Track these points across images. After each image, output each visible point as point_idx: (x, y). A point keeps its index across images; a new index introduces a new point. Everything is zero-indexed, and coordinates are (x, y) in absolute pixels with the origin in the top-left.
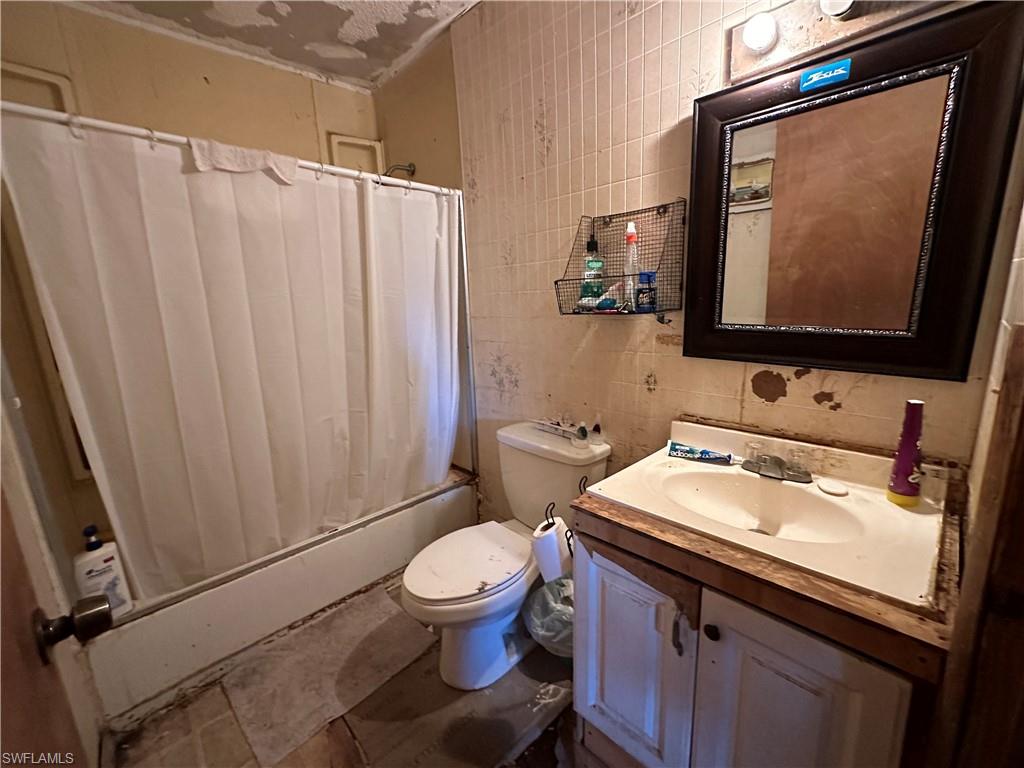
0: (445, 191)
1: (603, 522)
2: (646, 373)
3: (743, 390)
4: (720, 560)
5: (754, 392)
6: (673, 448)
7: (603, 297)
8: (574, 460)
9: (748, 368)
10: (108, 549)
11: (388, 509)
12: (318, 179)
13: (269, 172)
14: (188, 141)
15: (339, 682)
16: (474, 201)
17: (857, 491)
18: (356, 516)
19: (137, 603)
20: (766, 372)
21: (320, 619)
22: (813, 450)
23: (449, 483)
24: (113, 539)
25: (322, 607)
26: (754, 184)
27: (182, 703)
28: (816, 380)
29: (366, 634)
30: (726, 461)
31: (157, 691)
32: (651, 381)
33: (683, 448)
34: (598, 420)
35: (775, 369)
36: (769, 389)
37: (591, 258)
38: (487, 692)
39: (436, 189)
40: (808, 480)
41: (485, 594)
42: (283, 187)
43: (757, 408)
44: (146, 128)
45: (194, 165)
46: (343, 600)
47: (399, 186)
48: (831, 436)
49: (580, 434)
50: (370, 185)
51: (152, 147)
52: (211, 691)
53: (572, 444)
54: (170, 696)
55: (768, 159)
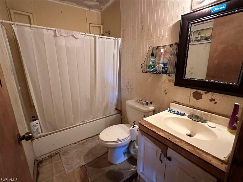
0: (116, 39)
1: (145, 128)
2: (165, 90)
3: (190, 96)
4: (172, 141)
5: (193, 97)
6: (169, 110)
7: (154, 69)
8: (144, 111)
9: (192, 90)
10: (37, 121)
11: (99, 118)
12: (84, 37)
13: (73, 36)
14: (55, 29)
15: (84, 157)
16: (124, 41)
17: (218, 127)
18: (91, 119)
19: (43, 133)
20: (197, 92)
21: (81, 142)
22: (208, 114)
23: (114, 113)
24: (38, 119)
25: (82, 139)
26: (206, 35)
27: (51, 156)
28: (210, 95)
29: (92, 147)
30: (183, 115)
31: (46, 153)
32: (166, 92)
33: (172, 110)
34: (152, 100)
35: (199, 91)
36: (197, 96)
37: (152, 58)
38: (118, 165)
39: (114, 38)
40: (205, 122)
41: (118, 141)
42: (76, 39)
43: (193, 101)
44: (46, 27)
45: (56, 35)
46: (87, 138)
47: (105, 38)
48: (214, 111)
49: (146, 104)
50: (97, 38)
51: (47, 31)
52: (57, 155)
53: (144, 106)
54: (49, 155)
55: (211, 28)
